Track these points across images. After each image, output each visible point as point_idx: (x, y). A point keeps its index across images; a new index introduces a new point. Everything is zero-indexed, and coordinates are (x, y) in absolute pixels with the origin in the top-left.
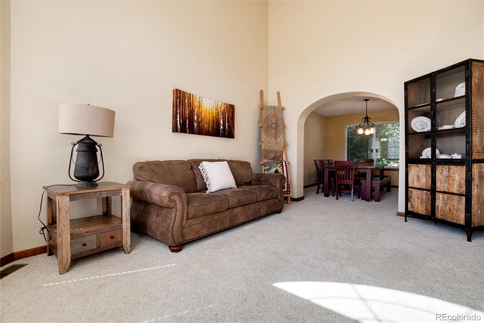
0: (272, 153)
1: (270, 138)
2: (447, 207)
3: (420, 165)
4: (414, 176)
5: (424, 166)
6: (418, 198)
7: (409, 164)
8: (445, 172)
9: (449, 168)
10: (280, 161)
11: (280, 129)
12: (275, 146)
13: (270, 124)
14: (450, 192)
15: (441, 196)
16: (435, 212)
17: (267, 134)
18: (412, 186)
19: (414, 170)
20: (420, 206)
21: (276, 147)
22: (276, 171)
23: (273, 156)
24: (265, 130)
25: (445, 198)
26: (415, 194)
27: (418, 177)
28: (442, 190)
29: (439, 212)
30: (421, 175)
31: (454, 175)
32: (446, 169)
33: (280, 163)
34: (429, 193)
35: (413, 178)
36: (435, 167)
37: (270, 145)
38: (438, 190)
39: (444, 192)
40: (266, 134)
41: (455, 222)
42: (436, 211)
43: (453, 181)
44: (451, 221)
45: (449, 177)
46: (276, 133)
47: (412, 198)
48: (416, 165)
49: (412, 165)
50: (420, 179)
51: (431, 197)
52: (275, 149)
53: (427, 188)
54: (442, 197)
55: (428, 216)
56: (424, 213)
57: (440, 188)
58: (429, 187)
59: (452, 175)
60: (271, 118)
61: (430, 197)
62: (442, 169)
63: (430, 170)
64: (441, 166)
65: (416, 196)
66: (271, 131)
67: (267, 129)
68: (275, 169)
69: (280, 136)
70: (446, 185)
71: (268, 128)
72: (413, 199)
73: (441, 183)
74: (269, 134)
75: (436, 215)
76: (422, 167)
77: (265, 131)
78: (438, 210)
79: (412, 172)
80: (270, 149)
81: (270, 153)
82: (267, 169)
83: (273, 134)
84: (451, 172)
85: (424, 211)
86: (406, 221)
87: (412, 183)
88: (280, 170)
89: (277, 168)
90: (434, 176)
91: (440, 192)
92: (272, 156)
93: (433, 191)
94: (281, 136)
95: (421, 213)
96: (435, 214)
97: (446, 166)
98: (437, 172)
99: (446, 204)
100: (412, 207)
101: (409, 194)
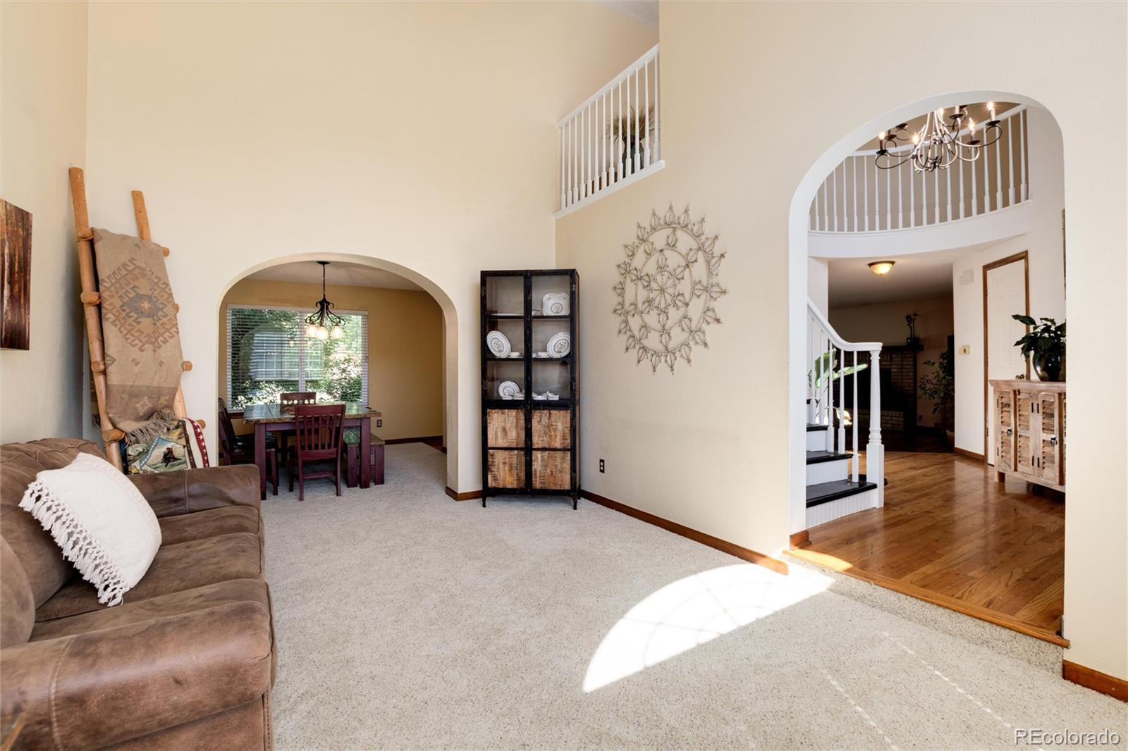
0: (146, 397)
1: (133, 346)
2: (549, 470)
3: (506, 411)
4: (497, 428)
5: (513, 412)
6: (505, 463)
7: (488, 410)
8: (545, 420)
9: (550, 414)
10: (176, 423)
11: (165, 320)
12: (155, 374)
13: (131, 299)
14: (551, 447)
15: (539, 456)
16: (532, 481)
17: (125, 332)
18: (495, 446)
19: (498, 420)
20: (507, 477)
21: (157, 378)
22: (165, 455)
23: (146, 408)
24: (117, 318)
25: (546, 457)
26: (499, 458)
27: (504, 430)
28: (540, 446)
29: (538, 479)
30: (508, 427)
31: (557, 424)
32: (546, 415)
33: (177, 427)
34: (522, 453)
35: (496, 432)
36: (531, 413)
37: (136, 369)
38: (535, 446)
39: (544, 449)
40: (121, 332)
41: (558, 488)
42: (533, 479)
43: (555, 431)
44: (553, 488)
45: (549, 426)
46: (154, 332)
47: (494, 466)
48: (500, 411)
49: (494, 411)
50: (507, 434)
51: (526, 459)
52: (155, 384)
53: (519, 446)
54: (542, 456)
55: (521, 489)
56: (515, 486)
57: (538, 444)
58: (522, 445)
59: (554, 424)
60: (133, 280)
61: (524, 458)
62: (541, 416)
63: (523, 417)
64: (538, 411)
65: (502, 461)
66: (139, 323)
67: (124, 314)
68: (164, 449)
69: (167, 341)
70: (545, 439)
71: (124, 311)
72: (496, 467)
73: (539, 436)
74: (129, 332)
75: (533, 485)
76: (510, 413)
77: (117, 322)
78: (536, 477)
79: (494, 422)
80: (136, 384)
81: (136, 396)
82: (140, 454)
83: (146, 333)
84: (553, 419)
85: (515, 482)
86: (484, 506)
87: (494, 441)
88: (179, 451)
89: (170, 445)
90: (529, 426)
91: (538, 449)
92: (143, 406)
93: (528, 449)
94: (171, 340)
95: (510, 486)
96: (531, 484)
97: (546, 411)
98: (533, 421)
99: (546, 466)
100: (494, 480)
101: (490, 459)
